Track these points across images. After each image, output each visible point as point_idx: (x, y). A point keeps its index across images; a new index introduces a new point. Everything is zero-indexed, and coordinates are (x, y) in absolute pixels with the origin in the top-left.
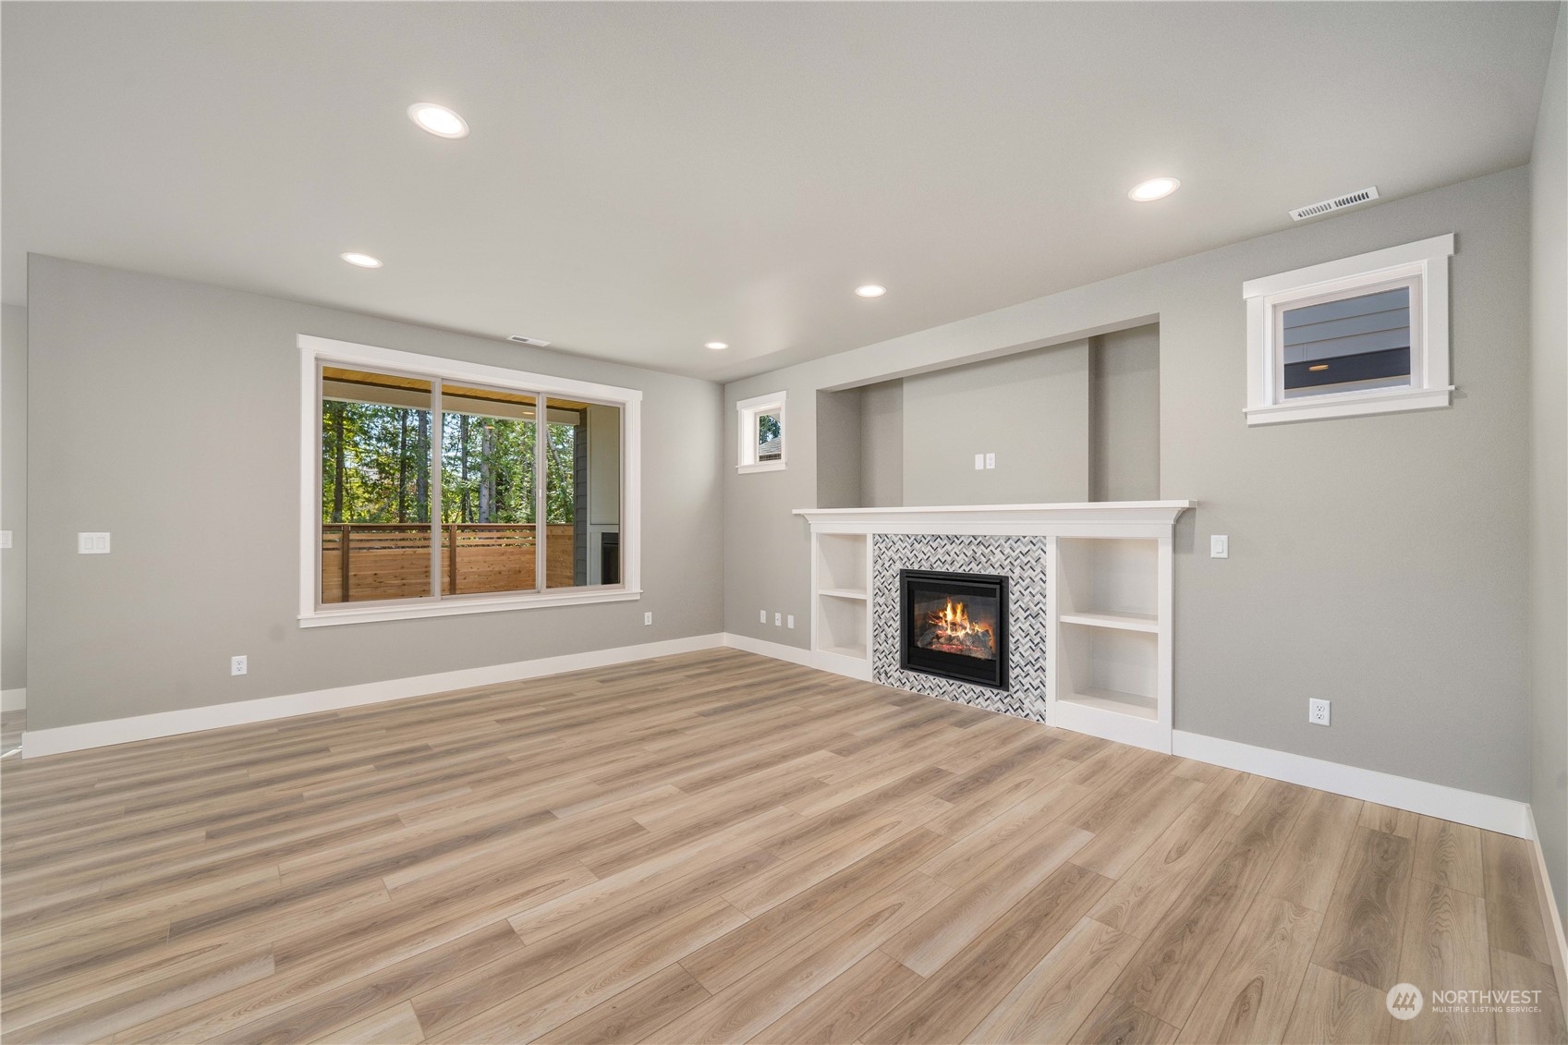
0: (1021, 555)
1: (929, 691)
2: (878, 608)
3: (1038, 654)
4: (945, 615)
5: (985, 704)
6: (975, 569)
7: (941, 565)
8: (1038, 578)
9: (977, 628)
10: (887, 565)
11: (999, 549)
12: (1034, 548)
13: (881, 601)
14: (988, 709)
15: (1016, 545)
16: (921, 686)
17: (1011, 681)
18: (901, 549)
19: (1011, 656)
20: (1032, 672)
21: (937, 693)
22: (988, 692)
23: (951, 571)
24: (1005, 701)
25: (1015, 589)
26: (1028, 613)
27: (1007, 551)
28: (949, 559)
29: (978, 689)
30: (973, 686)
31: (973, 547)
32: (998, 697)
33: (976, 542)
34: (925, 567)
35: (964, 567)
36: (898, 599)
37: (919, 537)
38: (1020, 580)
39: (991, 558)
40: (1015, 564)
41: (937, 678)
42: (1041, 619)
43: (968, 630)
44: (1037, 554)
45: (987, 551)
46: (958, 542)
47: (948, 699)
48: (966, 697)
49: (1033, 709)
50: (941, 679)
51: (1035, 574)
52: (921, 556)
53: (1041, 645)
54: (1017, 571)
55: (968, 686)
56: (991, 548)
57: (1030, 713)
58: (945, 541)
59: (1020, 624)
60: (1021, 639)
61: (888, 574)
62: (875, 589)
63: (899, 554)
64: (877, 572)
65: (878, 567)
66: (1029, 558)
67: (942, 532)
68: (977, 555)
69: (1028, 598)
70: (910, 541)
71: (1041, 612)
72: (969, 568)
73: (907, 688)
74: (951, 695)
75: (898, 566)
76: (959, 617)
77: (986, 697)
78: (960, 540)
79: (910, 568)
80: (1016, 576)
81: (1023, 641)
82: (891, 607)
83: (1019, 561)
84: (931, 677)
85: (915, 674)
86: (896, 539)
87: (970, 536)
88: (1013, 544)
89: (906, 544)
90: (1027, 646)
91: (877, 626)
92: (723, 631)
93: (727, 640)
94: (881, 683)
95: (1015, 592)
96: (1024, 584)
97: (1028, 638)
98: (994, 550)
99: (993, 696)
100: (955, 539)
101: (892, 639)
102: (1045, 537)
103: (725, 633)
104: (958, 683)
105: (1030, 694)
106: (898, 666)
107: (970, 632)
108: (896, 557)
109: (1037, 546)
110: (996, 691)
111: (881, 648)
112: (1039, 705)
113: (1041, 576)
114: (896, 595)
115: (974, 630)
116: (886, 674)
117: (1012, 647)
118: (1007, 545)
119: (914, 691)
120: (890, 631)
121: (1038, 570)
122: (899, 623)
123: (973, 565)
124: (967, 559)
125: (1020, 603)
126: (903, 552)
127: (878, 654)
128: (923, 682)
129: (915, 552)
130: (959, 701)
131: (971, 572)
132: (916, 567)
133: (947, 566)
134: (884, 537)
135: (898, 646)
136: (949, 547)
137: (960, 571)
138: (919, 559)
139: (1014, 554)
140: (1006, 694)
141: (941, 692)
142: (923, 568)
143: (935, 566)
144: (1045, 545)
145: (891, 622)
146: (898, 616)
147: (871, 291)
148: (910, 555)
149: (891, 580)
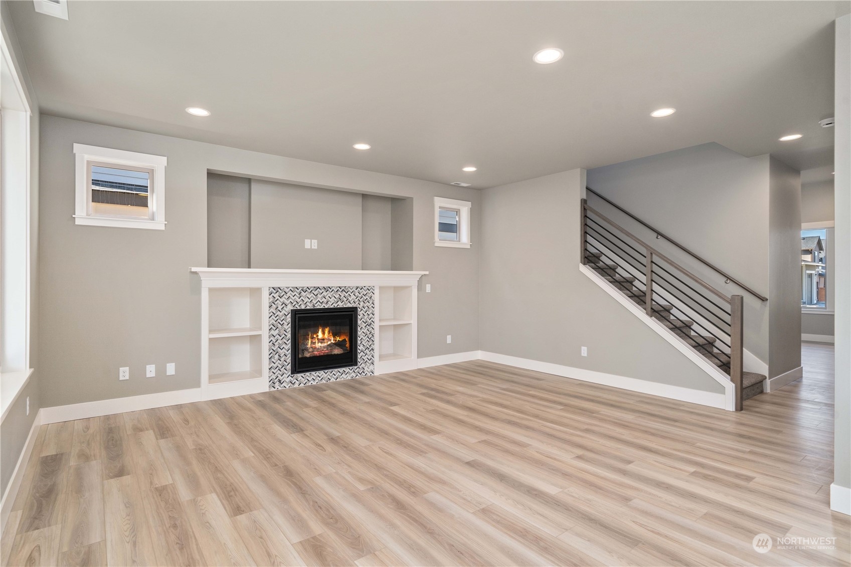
0: (363, 296)
1: (312, 382)
2: (272, 338)
3: (371, 343)
4: (317, 336)
5: (345, 377)
6: (341, 305)
7: (320, 304)
8: (371, 306)
9: (338, 339)
10: (280, 308)
11: (353, 293)
12: (369, 292)
13: (275, 333)
14: (347, 379)
15: (361, 291)
16: (306, 380)
17: (359, 360)
18: (291, 297)
19: (358, 347)
20: (368, 353)
21: (317, 381)
22: (347, 369)
23: (326, 307)
24: (356, 371)
25: (361, 313)
26: (366, 324)
27: (357, 294)
28: (325, 301)
29: (341, 370)
30: (339, 369)
31: (339, 293)
32: (353, 370)
33: (341, 290)
34: (310, 306)
35: (334, 304)
36: (290, 329)
37: (305, 289)
38: (363, 308)
39: (349, 298)
40: (361, 300)
41: (317, 372)
42: (372, 326)
43: (332, 341)
44: (370, 295)
45: (347, 295)
46: (331, 290)
47: (325, 382)
48: (335, 377)
49: (369, 370)
50: (320, 372)
51: (369, 304)
52: (306, 300)
53: (372, 338)
54: (362, 304)
55: (336, 370)
56: (349, 293)
57: (368, 373)
58: (323, 290)
59: (363, 330)
60: (363, 338)
61: (281, 314)
62: (269, 326)
63: (290, 300)
64: (272, 314)
65: (273, 310)
66: (367, 297)
67: (320, 285)
68: (342, 297)
69: (367, 316)
70: (298, 291)
71: (372, 322)
72: (337, 304)
73: (296, 385)
74: (326, 379)
75: (290, 308)
76: (326, 335)
77: (346, 373)
78: (332, 290)
79: (299, 308)
80: (361, 306)
81: (364, 338)
82: (284, 336)
83: (362, 298)
84: (313, 373)
85: (302, 374)
86: (287, 290)
87: (337, 287)
88: (360, 290)
89: (295, 293)
90: (366, 340)
91: (272, 351)
92: (41, 407)
94: (276, 389)
95: (360, 313)
96: (365, 310)
97: (367, 336)
98: (350, 294)
99: (350, 371)
100: (329, 289)
101: (284, 357)
102: (374, 287)
104: (330, 370)
105: (367, 363)
106: (290, 373)
107: (333, 342)
108: (287, 302)
109: (370, 291)
110: (351, 368)
111: (275, 366)
112: (371, 367)
113: (372, 305)
114: (288, 328)
115: (336, 340)
116: (280, 381)
117: (359, 342)
118: (356, 291)
119: (302, 385)
120: (282, 352)
121: (371, 302)
122: (290, 345)
123: (339, 303)
124: (336, 300)
125: (363, 320)
126: (293, 298)
127: (273, 370)
128: (307, 378)
129: (302, 298)
130: (331, 381)
131: (338, 307)
132: (303, 307)
133: (324, 305)
134: (276, 289)
135: (289, 360)
136: (325, 294)
137: (332, 307)
138: (305, 302)
139: (360, 296)
140: (356, 367)
141: (320, 379)
142: (308, 308)
143: (316, 305)
144: (374, 290)
145: (284, 346)
146: (290, 341)
147: (362, 147)
148: (299, 300)
149: (283, 317)
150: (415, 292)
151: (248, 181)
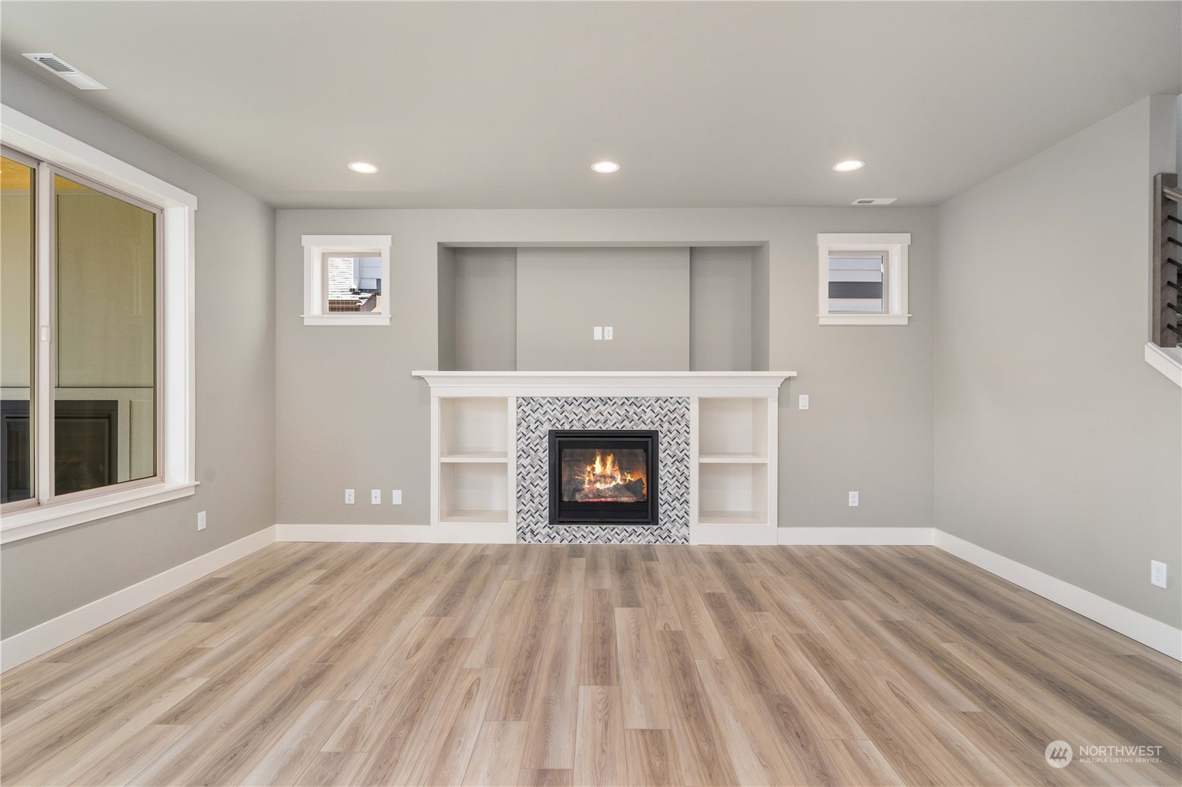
0: (668, 413)
1: (581, 540)
2: (521, 469)
3: (683, 490)
4: (593, 469)
5: (636, 540)
6: (628, 426)
7: (594, 424)
8: (683, 430)
9: (629, 477)
10: (532, 427)
11: (650, 408)
12: (680, 407)
13: (526, 462)
14: (640, 543)
15: (664, 405)
16: (572, 537)
17: (660, 516)
18: (549, 411)
19: (660, 495)
20: (678, 505)
21: (589, 540)
22: (639, 529)
23: (604, 428)
24: (655, 534)
25: (664, 440)
26: (675, 458)
27: (657, 409)
28: (602, 419)
29: (630, 528)
30: (625, 527)
31: (626, 407)
32: (649, 531)
33: (629, 403)
34: (577, 426)
35: (617, 425)
36: (547, 458)
37: (570, 400)
38: (668, 433)
39: (643, 415)
40: (664, 420)
41: (589, 526)
42: (685, 463)
43: (619, 481)
44: (682, 411)
45: (639, 411)
46: (612, 403)
47: (601, 543)
48: (619, 538)
49: (679, 535)
50: (594, 526)
51: (680, 427)
52: (572, 417)
53: (685, 483)
54: (666, 425)
55: (621, 527)
56: (643, 407)
57: (677, 539)
58: (598, 403)
59: (668, 469)
60: (669, 481)
61: (534, 436)
62: (518, 451)
63: (548, 416)
64: (521, 435)
65: (522, 429)
66: (676, 415)
67: (595, 395)
68: (630, 414)
69: (675, 446)
70: (560, 403)
71: (685, 457)
72: (622, 425)
73: (557, 542)
74: (604, 539)
75: (547, 427)
76: (609, 469)
77: (638, 534)
78: (613, 402)
79: (560, 428)
80: (664, 430)
81: (671, 482)
82: (538, 467)
83: (667, 417)
84: (583, 527)
85: (566, 527)
86: (543, 402)
87: (622, 398)
88: (662, 403)
89: (555, 406)
90: (675, 485)
91: (521, 487)
92: (274, 524)
93: (283, 534)
94: (527, 542)
95: (664, 442)
96: (671, 436)
97: (675, 478)
98: (645, 409)
99: (644, 531)
100: (608, 401)
101: (539, 498)
102: (688, 398)
103: (277, 525)
104: (611, 526)
105: (676, 523)
106: (547, 522)
107: (621, 483)
108: (543, 419)
109: (682, 405)
110: (646, 527)
111: (526, 509)
112: (684, 531)
113: (686, 428)
114: (545, 456)
115: (625, 480)
116: (532, 532)
117: (661, 487)
118: (656, 405)
119: (565, 542)
120: (536, 491)
121: (683, 424)
122: (547, 481)
123: (626, 423)
124: (620, 418)
125: (668, 451)
126: (552, 414)
127: (523, 515)
128: (574, 533)
129: (565, 413)
130: (612, 543)
131: (624, 429)
132: (567, 427)
133: (600, 425)
134: (528, 400)
135: (546, 503)
136: (601, 408)
137: (614, 428)
138: (570, 420)
139: (663, 412)
140: (655, 527)
141: (594, 537)
142: (574, 428)
143: (587, 425)
144: (689, 404)
145: (539, 481)
146: (547, 475)
147: (606, 167)
148: (560, 417)
149: (538, 441)
150: (773, 408)
151: (510, 251)
